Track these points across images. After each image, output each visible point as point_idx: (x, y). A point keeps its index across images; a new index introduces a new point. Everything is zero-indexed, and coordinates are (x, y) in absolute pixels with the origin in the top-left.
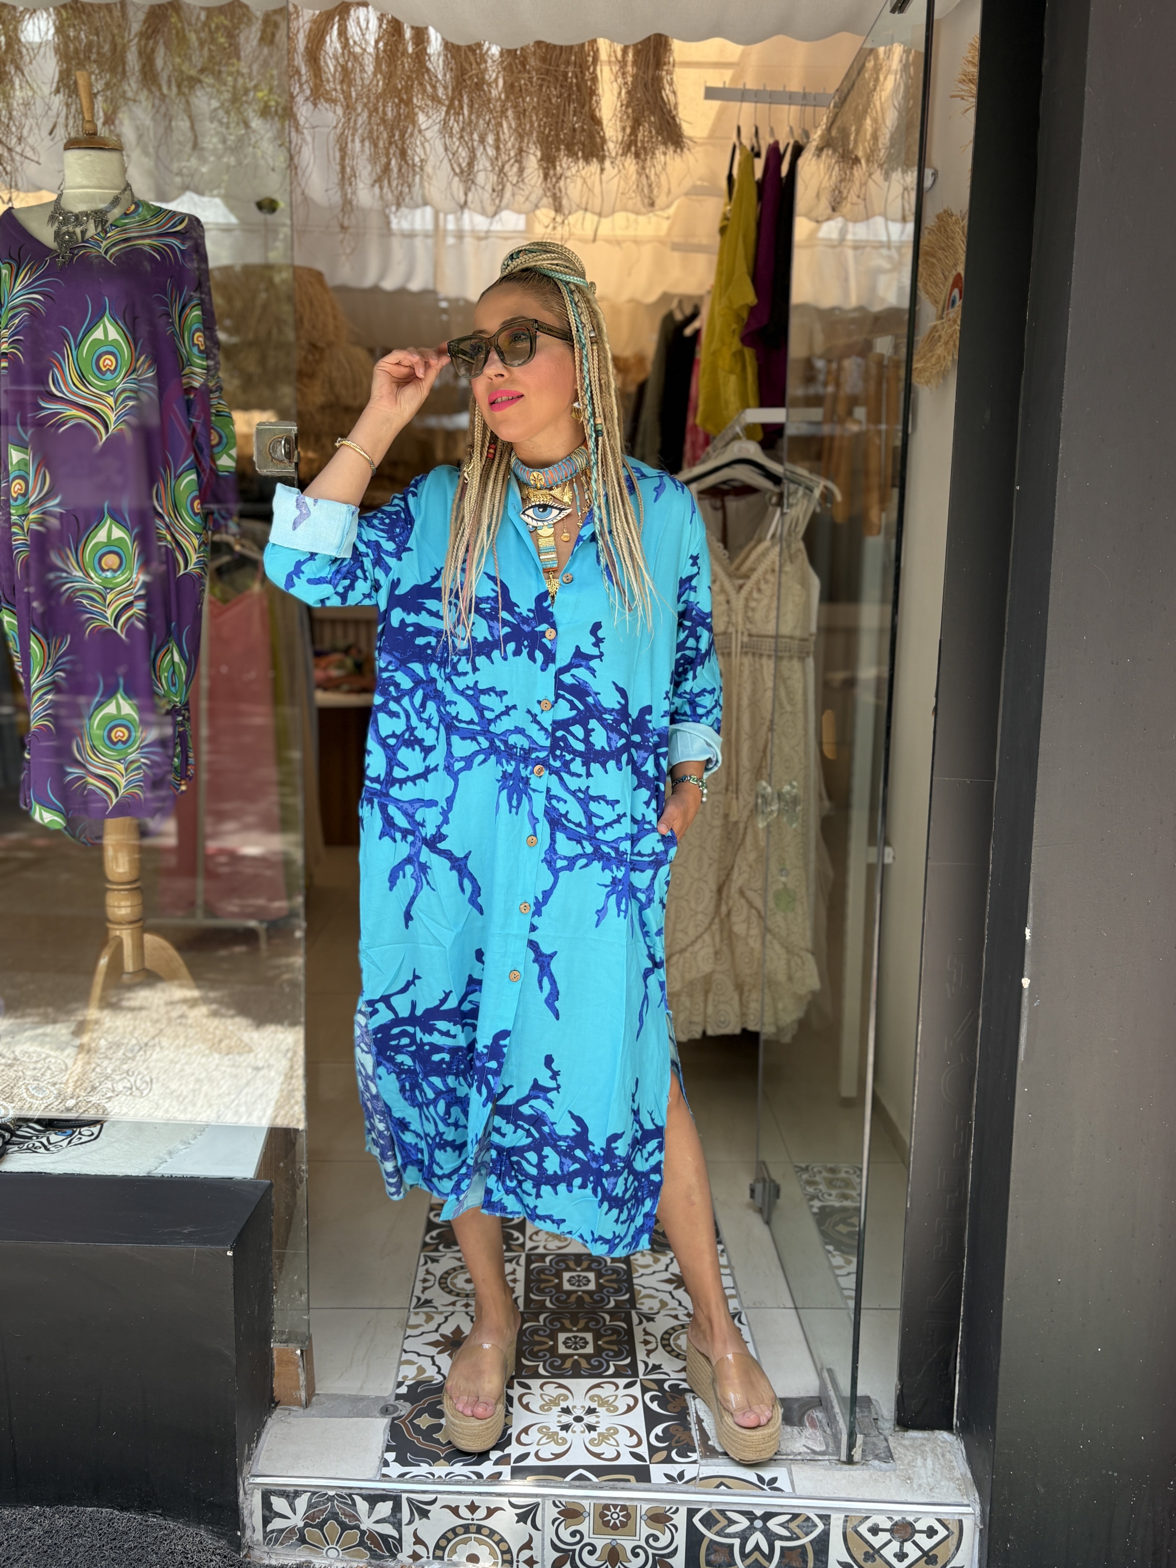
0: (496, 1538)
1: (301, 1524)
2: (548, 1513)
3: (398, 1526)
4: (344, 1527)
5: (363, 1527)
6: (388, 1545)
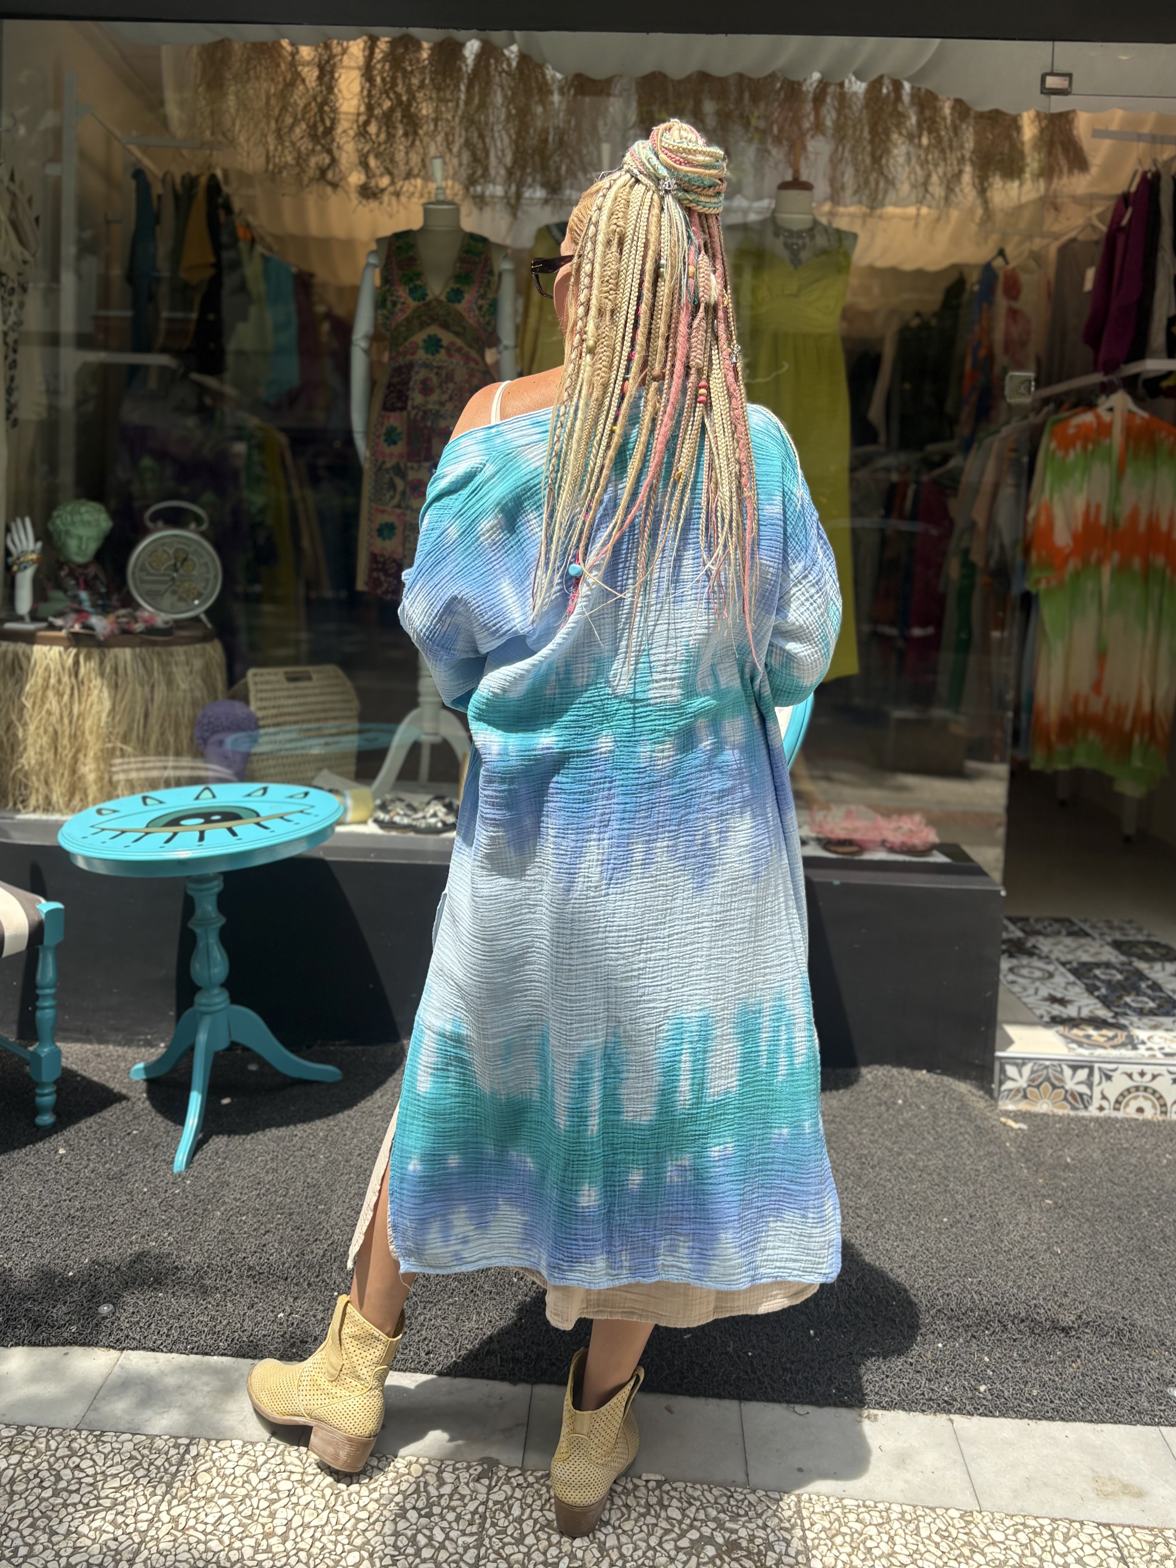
0: (1157, 1095)
1: (1025, 1085)
3: (1090, 1086)
4: (1054, 1087)
5: (1067, 1087)
6: (1083, 1100)
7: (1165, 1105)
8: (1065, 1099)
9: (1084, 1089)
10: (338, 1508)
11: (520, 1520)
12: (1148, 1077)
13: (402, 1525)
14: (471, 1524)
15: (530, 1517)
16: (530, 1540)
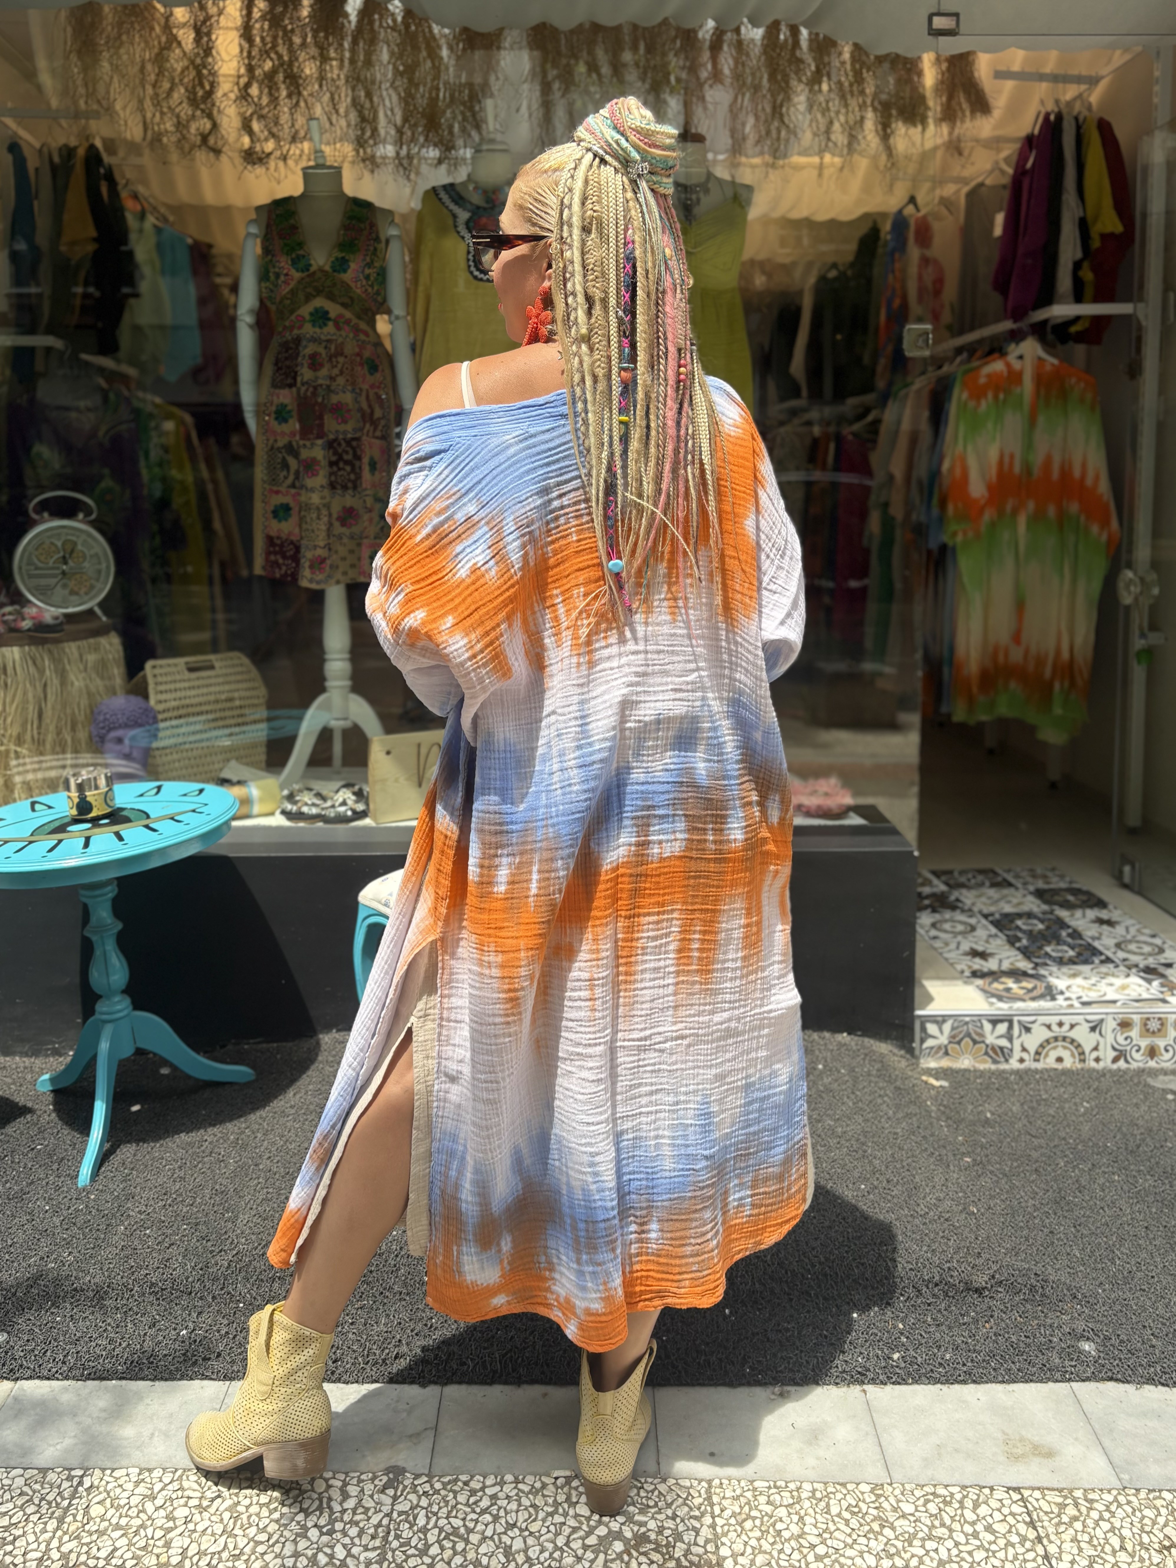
0: (1075, 1044)
1: (946, 1042)
2: (1110, 1025)
3: (1010, 1039)
4: (975, 1042)
5: (988, 1042)
6: (1003, 1053)
7: (1083, 1053)
8: (986, 1053)
9: (1004, 1043)
10: (236, 1532)
11: (424, 1530)
12: (1066, 1027)
13: (302, 1544)
14: (373, 1537)
15: (436, 1526)
16: (434, 1550)
